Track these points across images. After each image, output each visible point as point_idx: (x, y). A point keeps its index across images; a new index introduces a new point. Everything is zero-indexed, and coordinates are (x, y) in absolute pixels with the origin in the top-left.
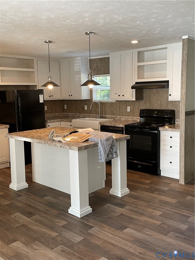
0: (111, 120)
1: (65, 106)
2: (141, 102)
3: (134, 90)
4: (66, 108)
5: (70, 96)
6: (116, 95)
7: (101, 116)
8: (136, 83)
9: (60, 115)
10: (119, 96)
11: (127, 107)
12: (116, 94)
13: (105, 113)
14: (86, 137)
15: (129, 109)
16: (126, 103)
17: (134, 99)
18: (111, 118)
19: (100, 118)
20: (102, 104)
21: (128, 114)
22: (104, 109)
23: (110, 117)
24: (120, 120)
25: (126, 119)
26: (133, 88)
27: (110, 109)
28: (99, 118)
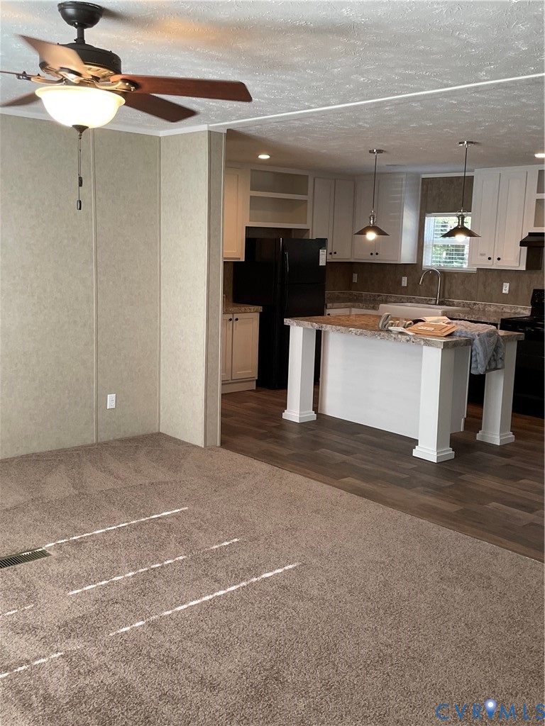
0: (464, 309)
1: (355, 276)
2: (535, 275)
3: (525, 249)
4: (355, 280)
5: (374, 254)
6: (483, 257)
7: (443, 300)
8: (531, 234)
9: (341, 295)
10: (489, 259)
11: (503, 284)
12: (484, 255)
13: (449, 295)
14: (448, 328)
15: (506, 289)
16: (503, 274)
17: (523, 268)
18: (464, 306)
19: (439, 304)
20: (446, 275)
21: (504, 299)
22: (447, 286)
23: (462, 305)
24: (484, 310)
25: (498, 310)
26: (523, 243)
27: (462, 287)
28: (436, 304)
